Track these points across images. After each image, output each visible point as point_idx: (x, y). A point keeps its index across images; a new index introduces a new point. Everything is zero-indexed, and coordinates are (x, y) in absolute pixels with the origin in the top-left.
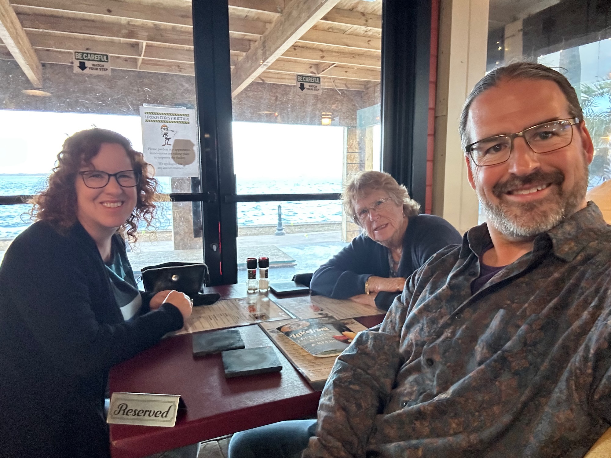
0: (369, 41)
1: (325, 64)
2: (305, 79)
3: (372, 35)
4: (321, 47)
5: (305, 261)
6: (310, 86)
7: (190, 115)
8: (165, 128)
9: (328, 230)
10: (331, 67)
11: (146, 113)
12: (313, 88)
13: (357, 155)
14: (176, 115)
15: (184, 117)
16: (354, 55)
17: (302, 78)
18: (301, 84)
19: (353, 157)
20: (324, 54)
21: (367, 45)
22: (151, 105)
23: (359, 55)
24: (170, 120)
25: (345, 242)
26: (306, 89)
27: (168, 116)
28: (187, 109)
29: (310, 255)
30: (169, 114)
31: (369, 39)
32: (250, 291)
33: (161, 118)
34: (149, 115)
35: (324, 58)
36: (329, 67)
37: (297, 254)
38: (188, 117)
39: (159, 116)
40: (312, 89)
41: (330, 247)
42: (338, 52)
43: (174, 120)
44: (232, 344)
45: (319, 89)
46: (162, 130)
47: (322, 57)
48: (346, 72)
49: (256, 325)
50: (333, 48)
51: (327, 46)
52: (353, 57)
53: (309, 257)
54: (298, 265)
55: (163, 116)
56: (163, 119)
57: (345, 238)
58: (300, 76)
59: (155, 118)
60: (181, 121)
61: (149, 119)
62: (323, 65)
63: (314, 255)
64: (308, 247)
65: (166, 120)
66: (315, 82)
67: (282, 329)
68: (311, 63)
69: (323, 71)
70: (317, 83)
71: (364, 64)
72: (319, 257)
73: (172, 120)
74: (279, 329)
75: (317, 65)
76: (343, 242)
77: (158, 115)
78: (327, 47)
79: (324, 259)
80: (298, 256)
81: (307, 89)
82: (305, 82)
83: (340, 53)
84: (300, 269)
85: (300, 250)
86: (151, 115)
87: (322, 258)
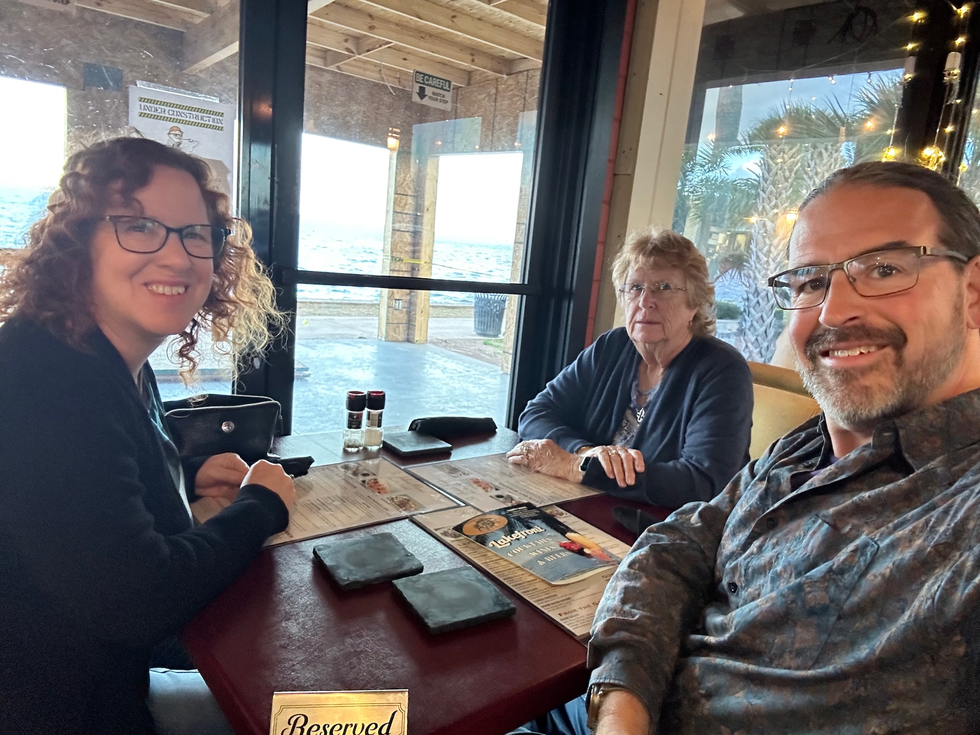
0: (454, 17)
1: (372, 40)
2: (427, 80)
3: (460, 8)
4: (371, 11)
5: (324, 369)
6: (434, 93)
7: (225, 115)
8: (177, 132)
9: (339, 314)
10: (384, 47)
11: (141, 99)
12: (439, 98)
13: (410, 200)
14: (198, 110)
15: (214, 117)
16: (424, 35)
17: (424, 77)
18: (420, 87)
19: (404, 202)
20: (375, 23)
21: (450, 23)
22: (152, 84)
23: (431, 35)
24: (188, 119)
25: (383, 339)
26: (427, 97)
27: (183, 111)
28: (220, 101)
29: (329, 359)
30: (186, 108)
31: (454, 14)
32: (350, 450)
33: (171, 113)
34: (148, 105)
35: (376, 31)
36: (380, 46)
37: (307, 356)
38: (221, 118)
39: (167, 109)
40: (437, 100)
41: (360, 347)
42: (397, 25)
43: (194, 120)
44: (401, 564)
45: (447, 102)
46: (172, 136)
47: (371, 28)
48: (405, 59)
49: (407, 520)
50: (392, 17)
51: (382, 10)
52: (422, 37)
53: (327, 363)
54: (312, 376)
55: (173, 109)
56: (173, 114)
57: (384, 333)
58: (421, 73)
59: (159, 110)
60: (207, 123)
61: (147, 112)
62: (369, 42)
63: (335, 359)
64: (323, 345)
65: (180, 118)
66: (442, 88)
67: (464, 529)
68: (347, 32)
69: (368, 51)
70: (446, 90)
71: (438, 53)
72: (345, 364)
73: (192, 120)
74: (459, 528)
75: (357, 39)
76: (381, 340)
77: (164, 107)
78: (382, 12)
79: (354, 367)
80: (309, 359)
81: (430, 97)
82: (427, 85)
83: (402, 27)
84: (317, 383)
85: (309, 350)
86: (152, 105)
87: (352, 366)
